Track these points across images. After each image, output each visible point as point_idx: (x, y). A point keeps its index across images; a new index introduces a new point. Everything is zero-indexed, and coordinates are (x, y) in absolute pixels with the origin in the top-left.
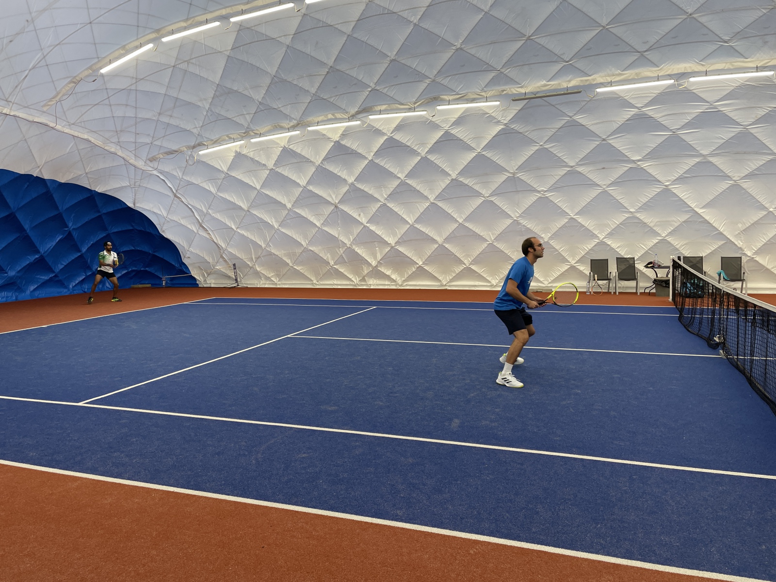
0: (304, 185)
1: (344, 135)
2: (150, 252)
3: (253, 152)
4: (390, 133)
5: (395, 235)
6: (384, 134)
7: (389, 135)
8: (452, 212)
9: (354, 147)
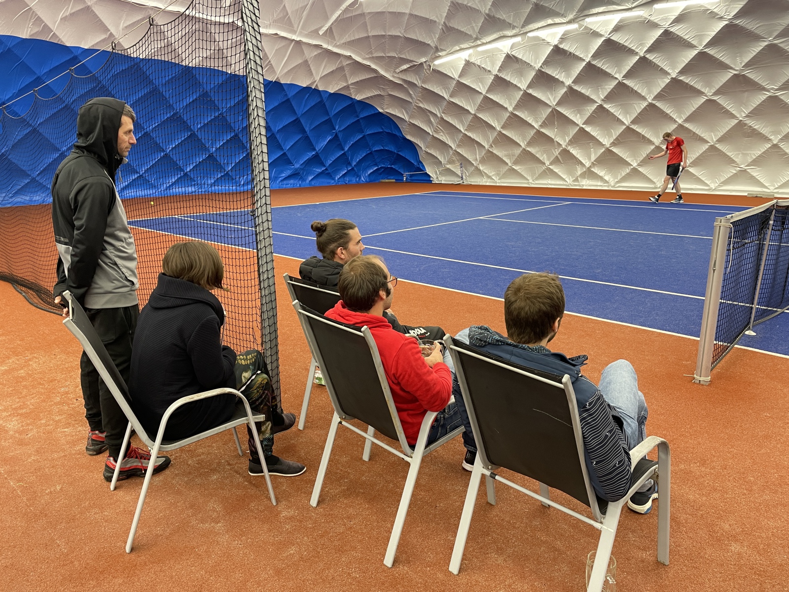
0: (525, 89)
1: (563, 39)
2: (395, 151)
3: (480, 60)
4: (608, 34)
5: (610, 135)
6: (601, 36)
7: (606, 36)
8: (671, 112)
9: (572, 50)
